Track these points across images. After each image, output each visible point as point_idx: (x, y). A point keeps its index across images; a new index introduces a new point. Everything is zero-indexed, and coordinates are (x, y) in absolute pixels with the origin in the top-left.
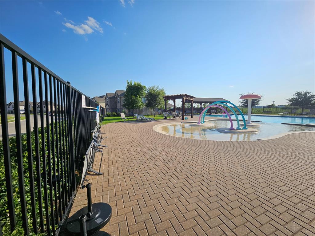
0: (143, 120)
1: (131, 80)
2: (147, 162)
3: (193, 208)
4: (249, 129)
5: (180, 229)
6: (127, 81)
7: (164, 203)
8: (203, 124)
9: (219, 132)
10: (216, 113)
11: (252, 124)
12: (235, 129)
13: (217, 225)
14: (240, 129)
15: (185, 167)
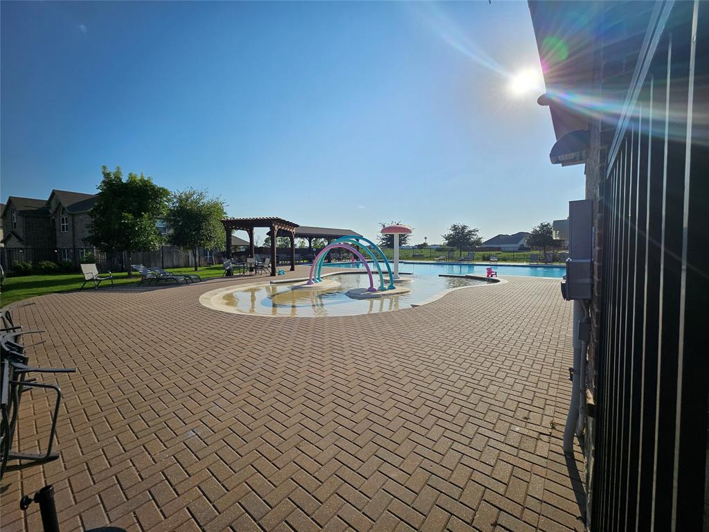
0: (163, 282)
1: (118, 168)
2: (204, 389)
3: (330, 457)
4: (398, 289)
5: (314, 505)
6: (104, 167)
7: (268, 468)
8: (319, 284)
9: (350, 297)
10: (339, 260)
11: (401, 278)
12: (377, 289)
13: (375, 468)
14: (385, 290)
15: (300, 381)
